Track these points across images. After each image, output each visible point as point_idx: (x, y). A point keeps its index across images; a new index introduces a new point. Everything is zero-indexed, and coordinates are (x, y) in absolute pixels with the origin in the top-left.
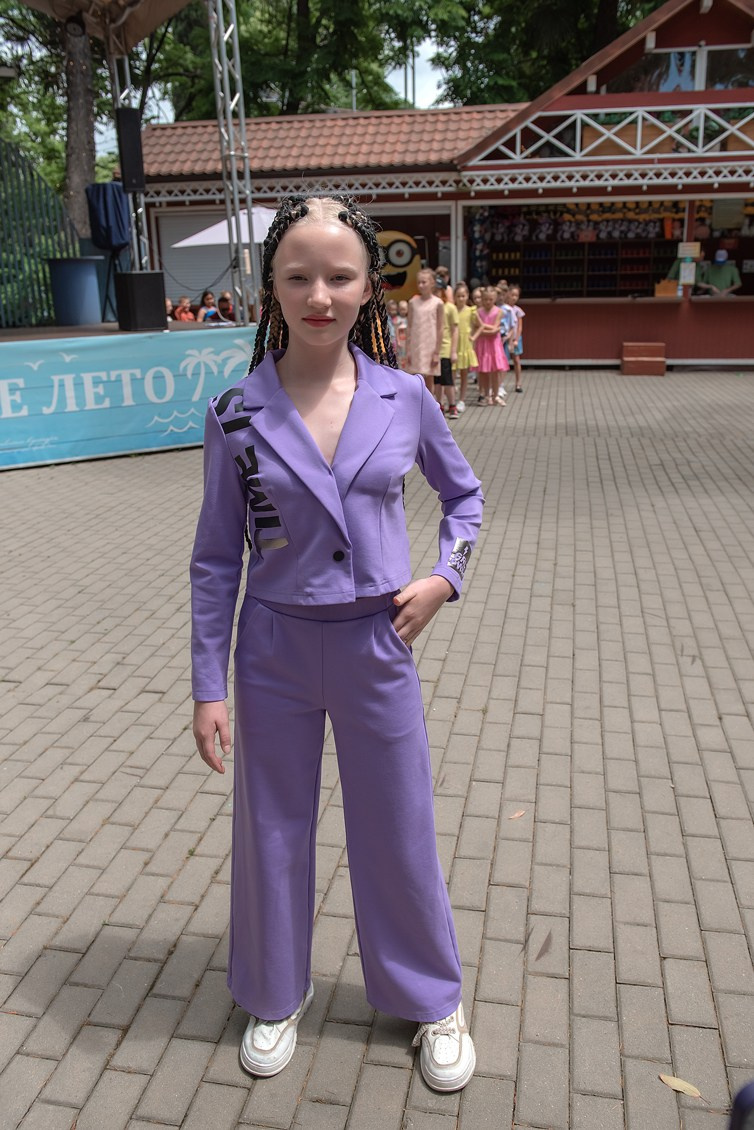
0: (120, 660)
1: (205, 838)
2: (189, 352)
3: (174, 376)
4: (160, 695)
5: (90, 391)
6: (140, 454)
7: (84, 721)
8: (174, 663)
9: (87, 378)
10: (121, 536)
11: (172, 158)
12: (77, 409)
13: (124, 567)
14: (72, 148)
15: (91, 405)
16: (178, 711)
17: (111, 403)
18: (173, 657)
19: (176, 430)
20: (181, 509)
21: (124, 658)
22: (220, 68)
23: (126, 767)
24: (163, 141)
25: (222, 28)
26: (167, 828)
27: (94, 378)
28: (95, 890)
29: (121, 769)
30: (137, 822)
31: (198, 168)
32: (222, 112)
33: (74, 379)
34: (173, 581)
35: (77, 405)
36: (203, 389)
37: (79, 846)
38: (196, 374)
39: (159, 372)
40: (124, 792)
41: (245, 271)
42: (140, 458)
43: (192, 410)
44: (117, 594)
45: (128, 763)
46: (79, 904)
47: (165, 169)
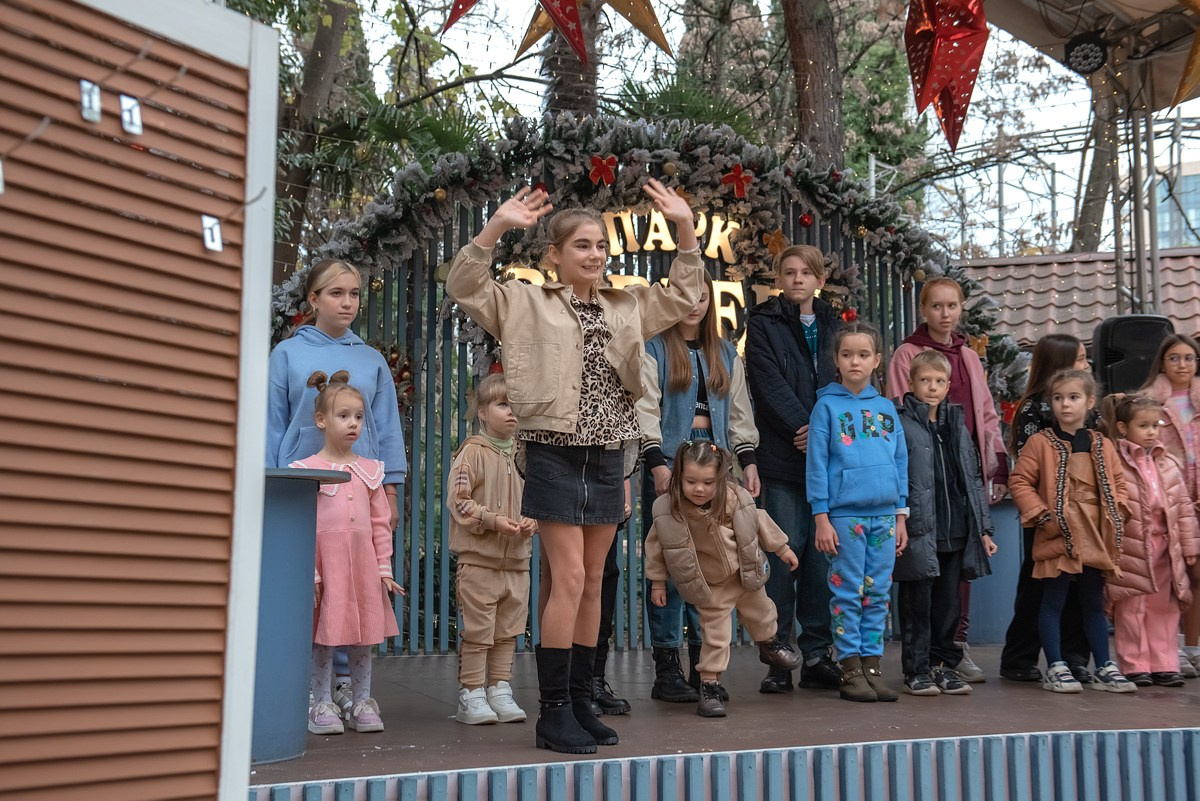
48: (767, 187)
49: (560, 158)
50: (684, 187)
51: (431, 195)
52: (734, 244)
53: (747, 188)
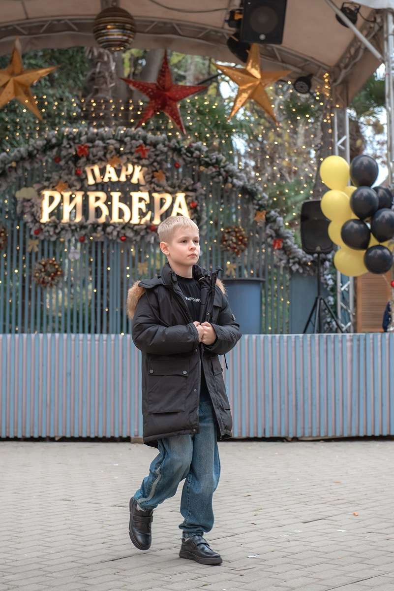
48: (158, 153)
49: (65, 147)
50: (118, 155)
51: (10, 165)
52: (144, 177)
53: (147, 154)
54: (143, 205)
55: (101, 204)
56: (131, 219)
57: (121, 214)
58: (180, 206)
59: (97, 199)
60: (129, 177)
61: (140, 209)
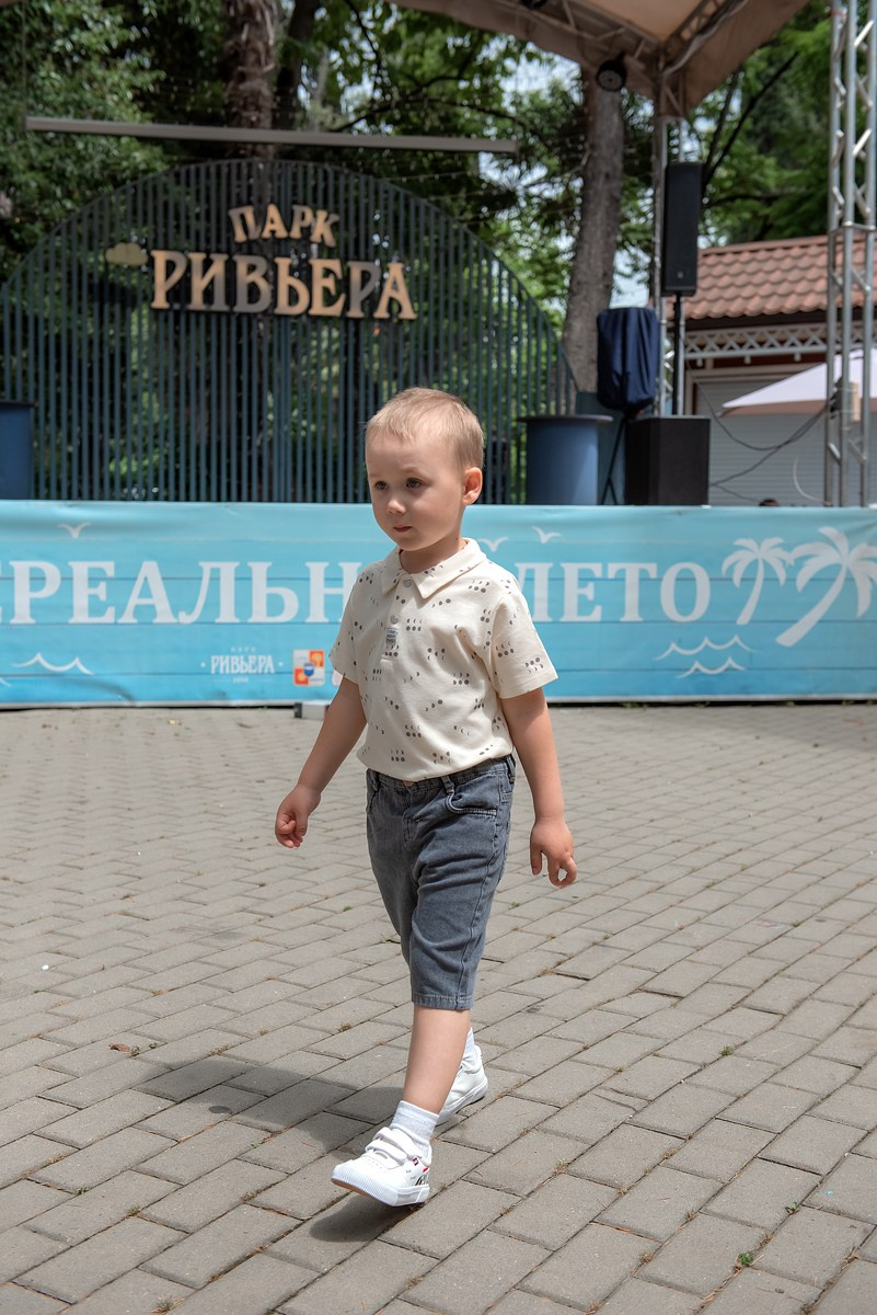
0: (598, 940)
1: (775, 1240)
2: (740, 542)
3: (711, 580)
4: (675, 1000)
5: (572, 590)
6: (640, 704)
7: (528, 1011)
8: (702, 956)
9: (571, 571)
10: (605, 790)
11: (729, 293)
12: (550, 620)
13: (608, 825)
14: (579, 283)
15: (571, 614)
16: (710, 1026)
17: (602, 616)
18: (699, 949)
19: (704, 670)
20: (710, 769)
21: (606, 938)
22: (843, 91)
23: (605, 1089)
24: (718, 270)
25: (853, 28)
26: (692, 1205)
27: (581, 571)
28: (535, 1282)
29: (593, 1091)
30: (627, 1183)
31: (771, 306)
32: (837, 162)
33: (551, 571)
34: (697, 849)
35: (550, 613)
36: (759, 605)
37: (507, 1201)
38: (748, 579)
39: (688, 570)
40: (604, 1128)
41: (850, 415)
42: (638, 711)
43: (736, 639)
44: (598, 855)
45: (612, 1084)
46: (499, 1300)
47: (717, 310)
52: (333, 231)
54: (330, 283)
55: (256, 277)
56: (310, 306)
57: (293, 297)
58: (395, 286)
59: (252, 269)
60: (305, 231)
61: (326, 290)
